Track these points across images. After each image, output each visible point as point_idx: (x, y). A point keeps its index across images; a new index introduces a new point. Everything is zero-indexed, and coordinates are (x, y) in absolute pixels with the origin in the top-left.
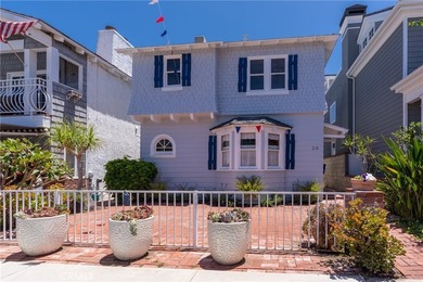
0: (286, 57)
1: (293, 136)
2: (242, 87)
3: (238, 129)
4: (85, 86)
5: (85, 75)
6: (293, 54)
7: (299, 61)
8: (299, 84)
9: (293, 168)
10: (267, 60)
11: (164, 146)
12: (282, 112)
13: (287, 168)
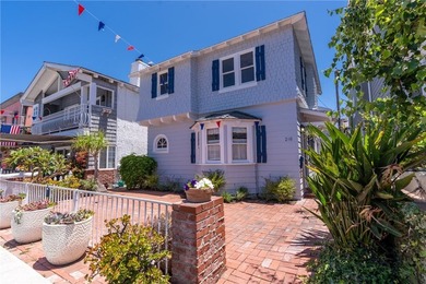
0: (253, 50)
1: (264, 127)
2: (215, 87)
3: (202, 125)
4: (116, 104)
5: (116, 96)
6: (260, 45)
7: (266, 51)
8: (267, 73)
9: (265, 161)
10: (236, 56)
11: (162, 143)
12: (250, 104)
13: (259, 161)
